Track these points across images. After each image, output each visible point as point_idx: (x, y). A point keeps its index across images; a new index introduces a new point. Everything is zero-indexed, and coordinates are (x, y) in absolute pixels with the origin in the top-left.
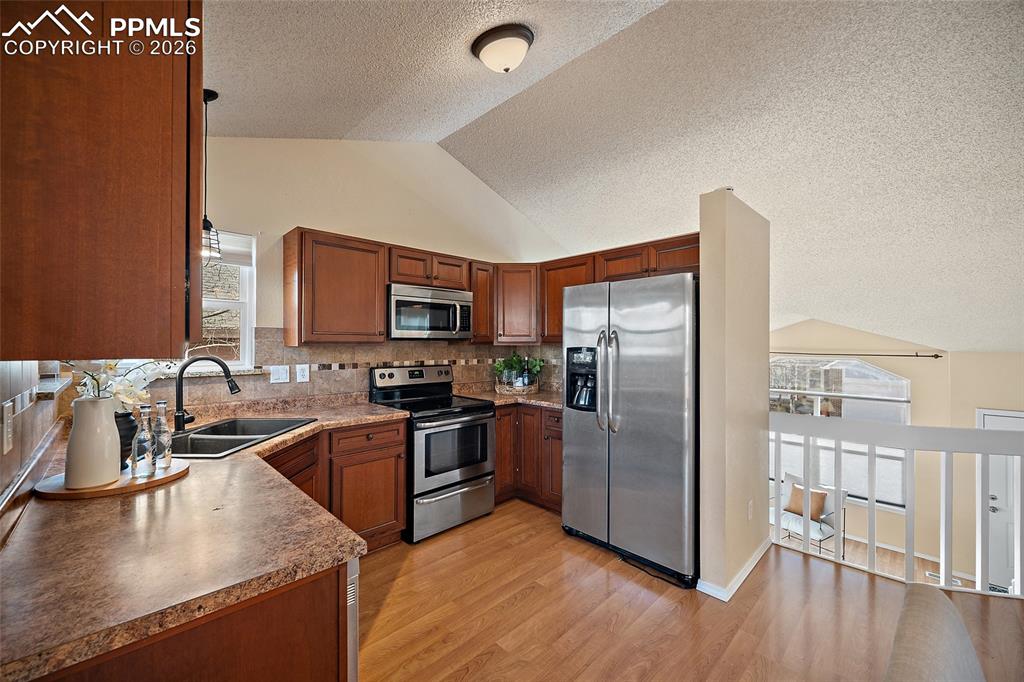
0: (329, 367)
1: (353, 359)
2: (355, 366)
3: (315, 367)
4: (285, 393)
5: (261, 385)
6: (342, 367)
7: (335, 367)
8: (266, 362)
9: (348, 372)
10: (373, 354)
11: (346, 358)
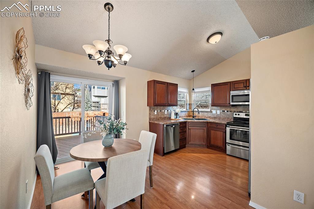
0: (224, 111)
1: (230, 110)
2: (231, 111)
3: (221, 111)
4: (215, 116)
5: (211, 114)
6: (227, 111)
7: (226, 111)
8: (212, 109)
9: (229, 113)
10: (236, 109)
11: (229, 109)
